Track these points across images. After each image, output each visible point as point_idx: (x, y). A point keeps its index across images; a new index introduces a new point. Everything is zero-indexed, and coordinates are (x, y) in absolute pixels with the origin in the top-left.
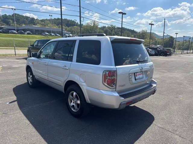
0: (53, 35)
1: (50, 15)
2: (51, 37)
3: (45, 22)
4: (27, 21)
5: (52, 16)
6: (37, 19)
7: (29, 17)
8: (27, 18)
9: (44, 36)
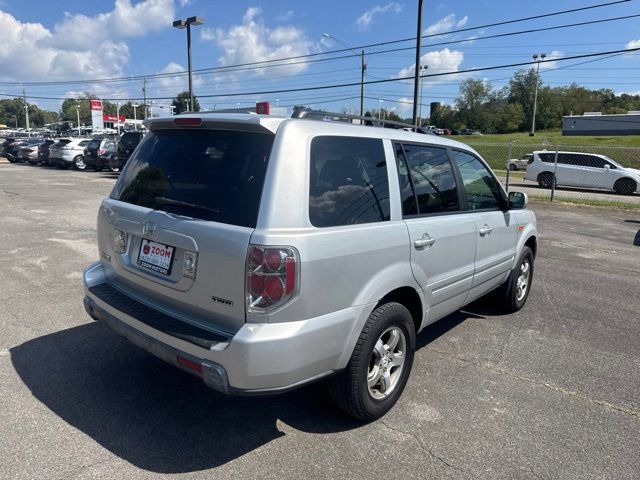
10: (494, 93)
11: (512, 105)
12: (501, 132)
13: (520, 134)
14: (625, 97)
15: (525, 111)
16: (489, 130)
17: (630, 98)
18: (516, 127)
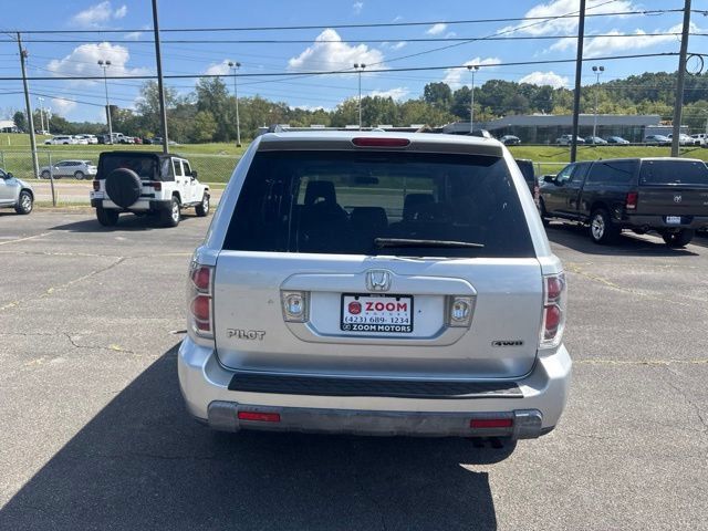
0: (600, 144)
1: (595, 69)
2: (590, 150)
3: (590, 95)
4: (525, 99)
5: (602, 69)
6: (560, 90)
7: (535, 87)
8: (528, 88)
9: (561, 149)
10: (180, 98)
11: (203, 113)
12: (193, 141)
13: (215, 144)
14: (298, 111)
15: (216, 120)
16: (180, 139)
17: (303, 112)
18: (210, 136)
